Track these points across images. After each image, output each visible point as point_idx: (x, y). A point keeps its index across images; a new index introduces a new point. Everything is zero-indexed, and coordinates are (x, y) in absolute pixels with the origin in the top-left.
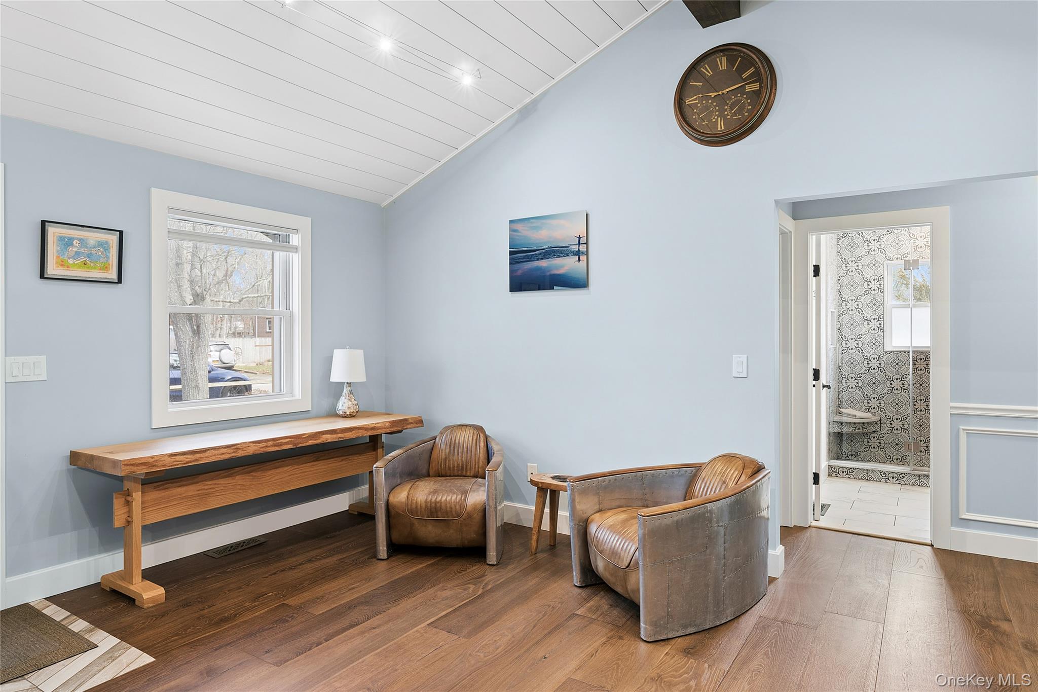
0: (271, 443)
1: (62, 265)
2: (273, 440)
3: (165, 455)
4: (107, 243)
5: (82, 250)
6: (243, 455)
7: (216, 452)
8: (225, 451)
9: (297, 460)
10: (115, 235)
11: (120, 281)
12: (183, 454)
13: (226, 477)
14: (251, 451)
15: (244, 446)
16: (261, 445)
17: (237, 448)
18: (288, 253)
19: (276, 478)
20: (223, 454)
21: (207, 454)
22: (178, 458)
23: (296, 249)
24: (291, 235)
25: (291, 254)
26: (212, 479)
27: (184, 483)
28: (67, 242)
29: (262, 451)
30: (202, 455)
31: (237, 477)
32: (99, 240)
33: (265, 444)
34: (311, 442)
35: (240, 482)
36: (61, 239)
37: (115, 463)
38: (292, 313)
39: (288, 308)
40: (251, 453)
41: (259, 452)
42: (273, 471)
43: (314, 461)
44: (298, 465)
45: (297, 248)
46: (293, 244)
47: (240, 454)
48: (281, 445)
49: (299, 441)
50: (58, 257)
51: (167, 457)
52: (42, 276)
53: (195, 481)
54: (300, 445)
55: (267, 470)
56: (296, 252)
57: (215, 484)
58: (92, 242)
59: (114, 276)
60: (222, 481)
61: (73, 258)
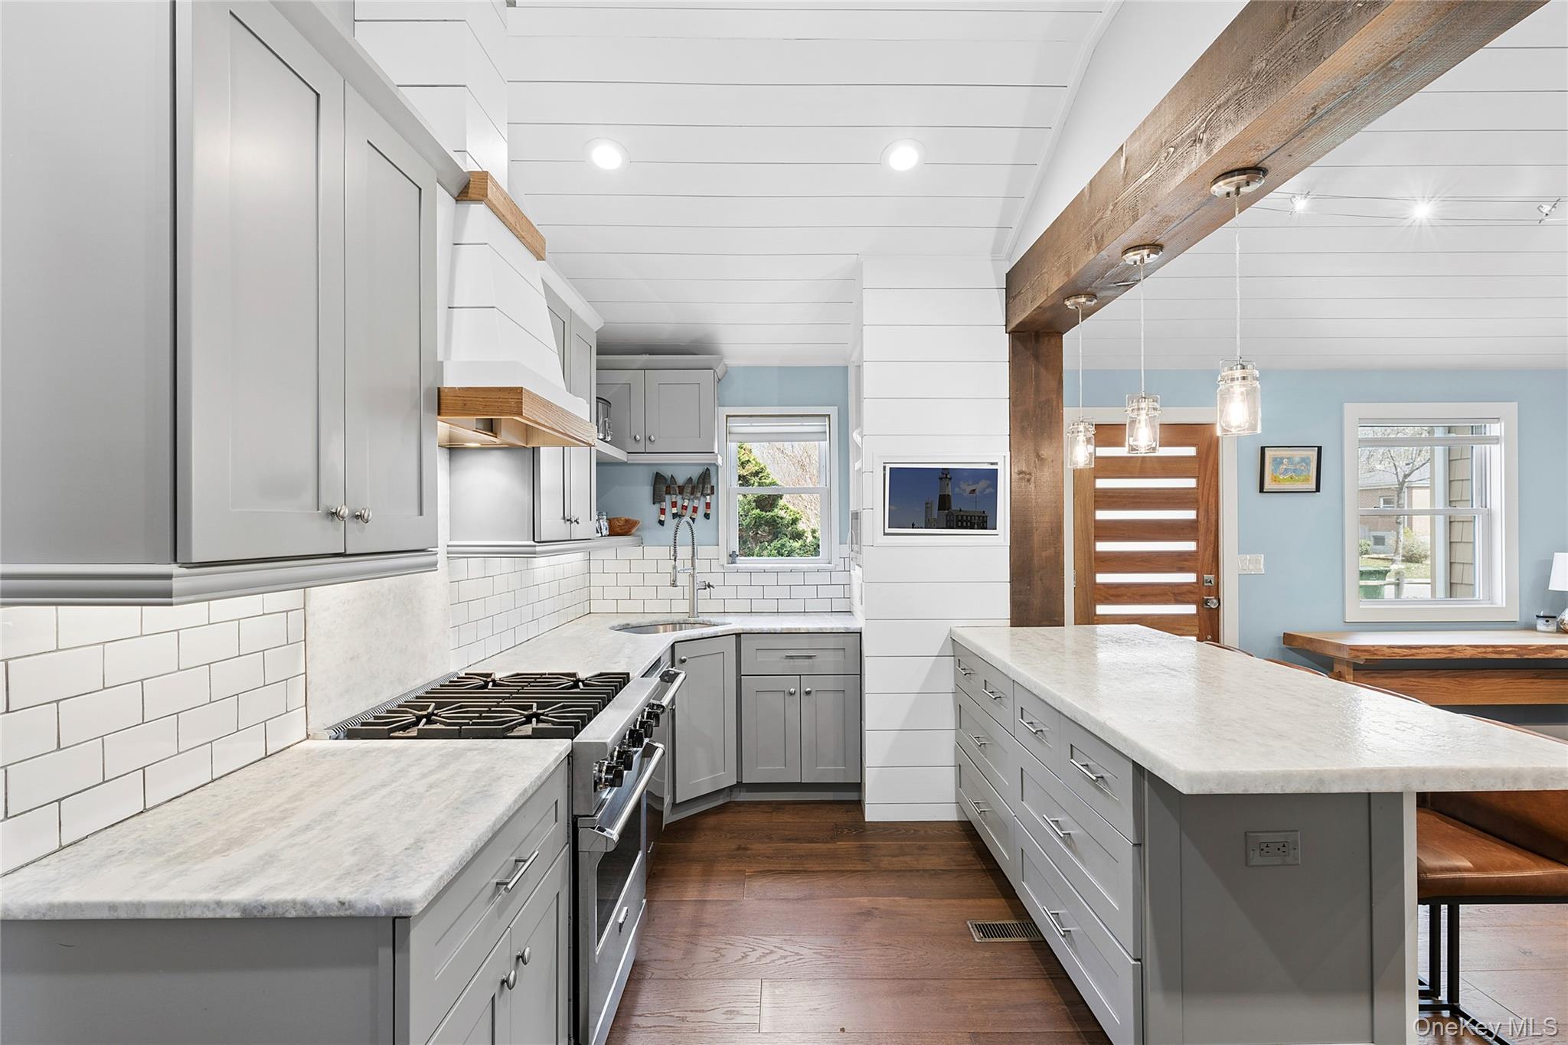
0: (1490, 650)
1: (1275, 481)
2: (1493, 646)
3: (1384, 646)
4: (1308, 458)
5: (1290, 467)
6: (1459, 657)
7: (1431, 650)
8: (1440, 650)
9: (1512, 674)
10: (1314, 450)
11: (1318, 489)
12: (1400, 647)
13: (1429, 677)
14: (1468, 654)
15: (1460, 648)
16: (1479, 650)
17: (1453, 650)
18: (1483, 446)
19: (1486, 688)
20: (1439, 653)
21: (1423, 651)
22: (1396, 650)
23: (1496, 440)
24: (1488, 425)
25: (1488, 446)
26: (1415, 677)
27: (1389, 675)
28: (1278, 462)
29: (1480, 656)
30: (1418, 651)
31: (1442, 680)
32: (1303, 456)
33: (1484, 650)
34: (1539, 656)
35: (1446, 685)
36: (1275, 459)
37: (1340, 647)
38: (1490, 511)
39: (1484, 506)
40: (1468, 657)
41: (1477, 657)
42: (1482, 681)
43: (1533, 678)
44: (1513, 679)
45: (1498, 439)
46: (1492, 435)
47: (1456, 656)
48: (1503, 653)
49: (1524, 652)
50: (1272, 474)
51: (1385, 648)
52: (1261, 490)
53: (1399, 675)
54: (1526, 657)
55: (1475, 678)
56: (1497, 443)
57: (1418, 682)
58: (1297, 459)
59: (1313, 487)
60: (1426, 681)
61: (1283, 474)
